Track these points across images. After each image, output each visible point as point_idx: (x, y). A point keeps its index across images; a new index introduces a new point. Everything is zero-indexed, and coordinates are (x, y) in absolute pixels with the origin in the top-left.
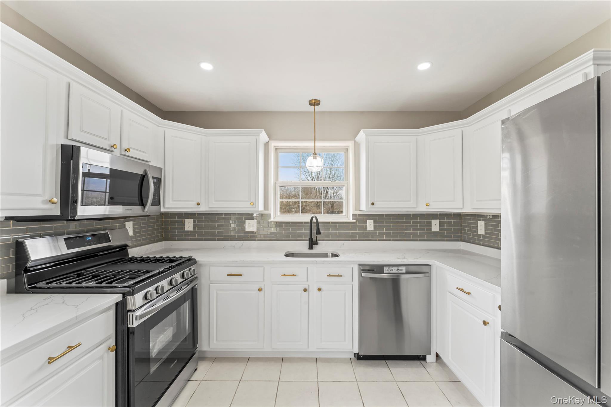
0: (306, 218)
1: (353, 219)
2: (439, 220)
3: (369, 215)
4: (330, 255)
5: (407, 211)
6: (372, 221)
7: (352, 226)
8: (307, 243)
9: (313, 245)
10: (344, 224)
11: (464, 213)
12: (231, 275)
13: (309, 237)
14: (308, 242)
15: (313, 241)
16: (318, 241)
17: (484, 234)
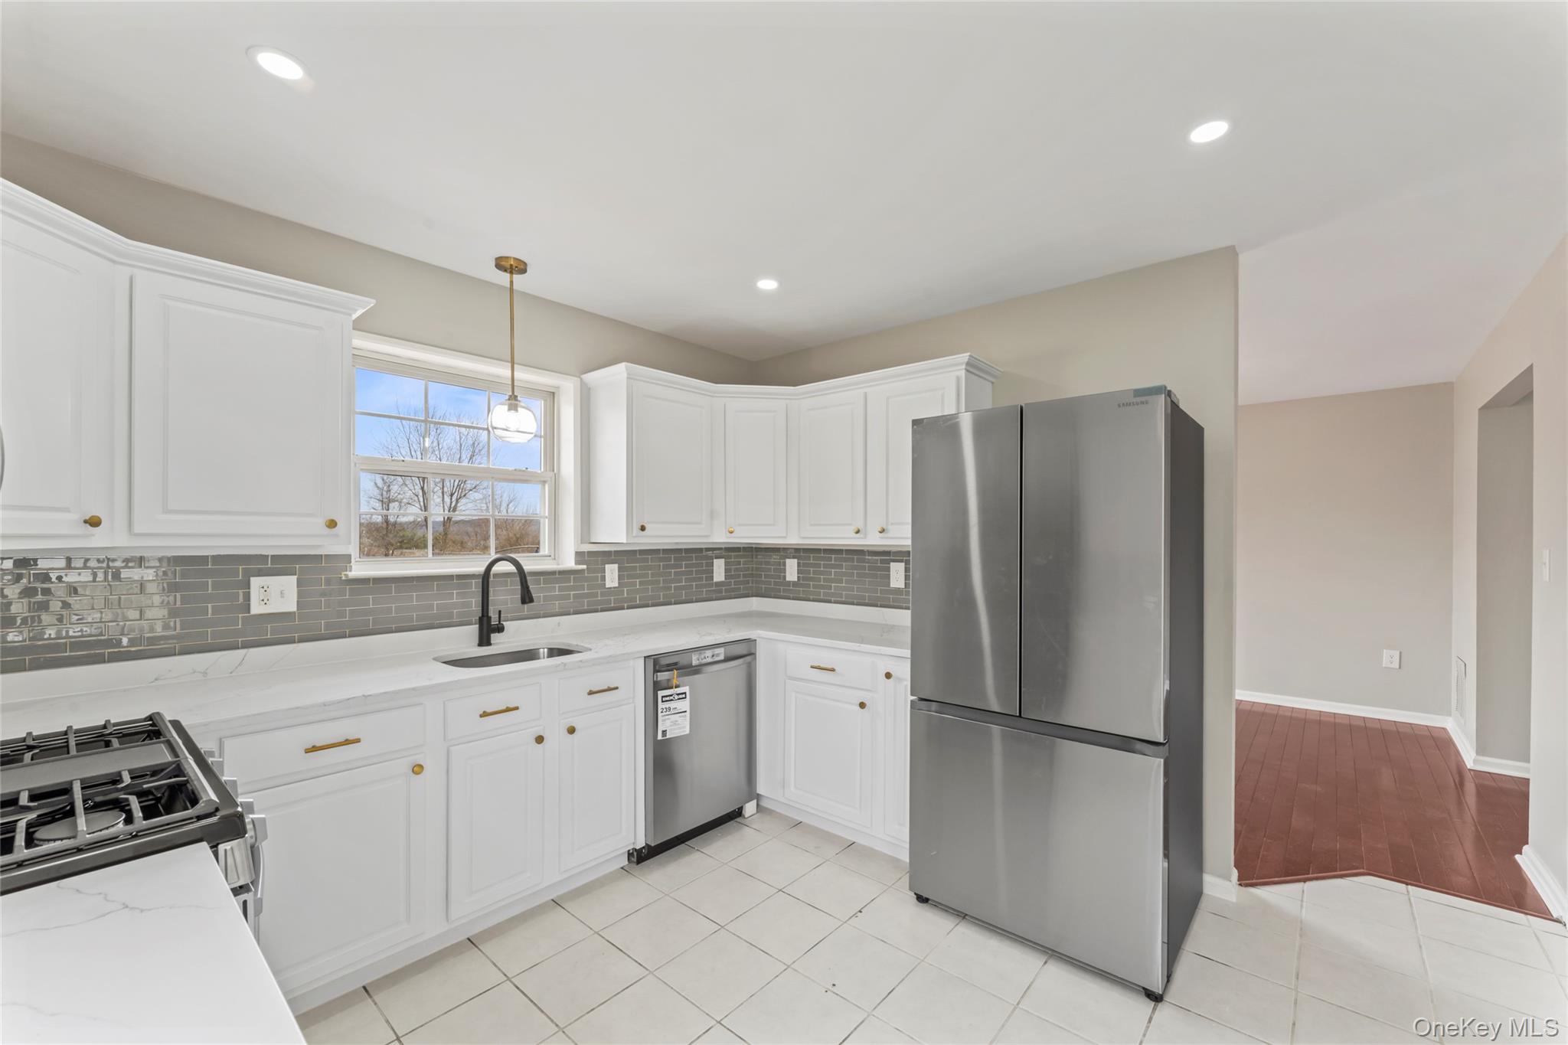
0: (474, 565)
1: (577, 563)
2: (723, 560)
3: (610, 552)
4: (544, 652)
5: (677, 543)
6: (616, 566)
7: (574, 578)
8: (473, 630)
9: (492, 635)
10: (557, 576)
11: (754, 546)
12: (314, 749)
13: (480, 615)
14: (477, 626)
15: (490, 622)
16: (504, 623)
17: (796, 580)
